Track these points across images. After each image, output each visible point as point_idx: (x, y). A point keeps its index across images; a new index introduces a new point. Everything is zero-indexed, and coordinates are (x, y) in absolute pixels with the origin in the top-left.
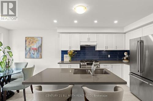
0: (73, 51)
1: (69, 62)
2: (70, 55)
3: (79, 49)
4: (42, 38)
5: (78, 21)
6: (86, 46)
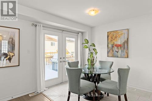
4: (128, 30)
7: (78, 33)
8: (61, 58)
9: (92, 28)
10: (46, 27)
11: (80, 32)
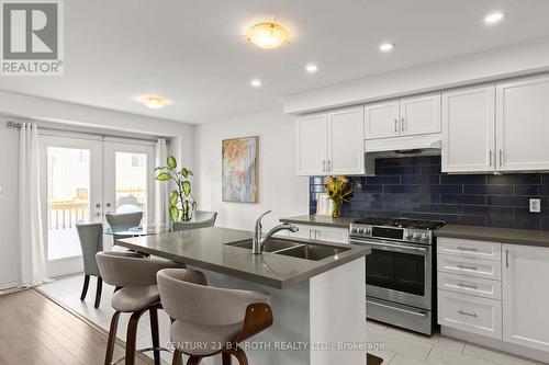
0: (345, 181)
1: (331, 221)
2: (331, 193)
3: (360, 170)
4: (257, 139)
5: (319, 67)
6: (402, 155)
7: (155, 140)
8: (98, 206)
9: (194, 127)
10: (45, 128)
11: (160, 137)
